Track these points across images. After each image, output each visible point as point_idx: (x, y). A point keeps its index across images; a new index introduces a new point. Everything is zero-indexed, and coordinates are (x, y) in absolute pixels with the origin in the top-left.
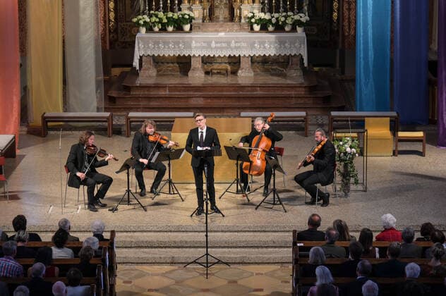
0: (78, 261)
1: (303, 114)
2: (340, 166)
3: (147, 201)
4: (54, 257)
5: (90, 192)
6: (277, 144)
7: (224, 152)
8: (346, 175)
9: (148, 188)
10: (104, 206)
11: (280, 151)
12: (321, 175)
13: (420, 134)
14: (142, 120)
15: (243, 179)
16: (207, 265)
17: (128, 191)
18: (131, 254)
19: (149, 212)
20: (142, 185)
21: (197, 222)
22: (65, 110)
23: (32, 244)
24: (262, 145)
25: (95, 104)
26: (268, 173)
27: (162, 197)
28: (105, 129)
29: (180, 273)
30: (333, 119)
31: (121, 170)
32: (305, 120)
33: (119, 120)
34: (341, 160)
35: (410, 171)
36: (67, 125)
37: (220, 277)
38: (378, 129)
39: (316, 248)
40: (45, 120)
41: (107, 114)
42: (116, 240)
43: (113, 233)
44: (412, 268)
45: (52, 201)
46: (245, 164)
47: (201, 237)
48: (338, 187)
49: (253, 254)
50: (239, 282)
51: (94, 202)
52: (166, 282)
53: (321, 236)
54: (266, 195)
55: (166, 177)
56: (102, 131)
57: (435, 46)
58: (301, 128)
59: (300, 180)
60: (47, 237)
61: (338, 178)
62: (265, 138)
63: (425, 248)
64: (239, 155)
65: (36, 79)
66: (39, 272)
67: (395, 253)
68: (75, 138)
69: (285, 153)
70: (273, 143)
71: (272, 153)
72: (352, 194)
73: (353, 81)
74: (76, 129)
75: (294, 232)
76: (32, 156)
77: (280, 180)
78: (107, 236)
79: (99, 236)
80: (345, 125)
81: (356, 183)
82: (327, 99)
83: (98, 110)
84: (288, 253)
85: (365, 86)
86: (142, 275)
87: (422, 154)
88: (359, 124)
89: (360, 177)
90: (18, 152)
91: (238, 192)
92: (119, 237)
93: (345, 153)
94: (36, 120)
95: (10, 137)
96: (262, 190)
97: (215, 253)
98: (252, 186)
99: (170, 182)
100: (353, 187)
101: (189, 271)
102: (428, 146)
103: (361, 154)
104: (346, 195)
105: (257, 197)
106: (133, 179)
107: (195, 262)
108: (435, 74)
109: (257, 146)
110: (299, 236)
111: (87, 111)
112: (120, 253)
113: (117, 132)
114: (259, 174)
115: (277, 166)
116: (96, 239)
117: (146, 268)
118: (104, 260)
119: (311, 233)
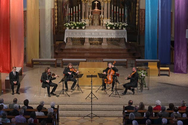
1: (126, 60)
2: (139, 81)
3: (69, 93)
4: (36, 115)
6: (117, 73)
8: (142, 84)
13: (168, 68)
16: (92, 117)
17: (63, 89)
19: (70, 97)
20: (67, 87)
21: (88, 101)
22: (40, 58)
24: (112, 73)
25: (50, 56)
26: (114, 83)
28: (54, 65)
29: (82, 120)
30: (136, 62)
32: (126, 62)
33: (59, 62)
34: (140, 79)
35: (164, 82)
36: (40, 63)
37: (96, 122)
38: (153, 66)
40: (33, 61)
41: (55, 59)
43: (58, 106)
45: (35, 93)
47: (90, 107)
48: (139, 88)
49: (108, 113)
50: (103, 124)
58: (125, 65)
60: (35, 107)
61: (139, 85)
62: (112, 70)
64: (103, 76)
73: (144, 47)
74: (44, 65)
76: (28, 75)
77: (118, 85)
81: (145, 87)
82: (134, 54)
83: (52, 58)
84: (121, 113)
85: (148, 50)
86: (68, 121)
87: (168, 76)
88: (146, 64)
89: (147, 84)
90: (23, 73)
91: (102, 90)
92: (60, 107)
93: (142, 76)
94: (29, 61)
95: (21, 68)
96: (111, 89)
97: (94, 113)
98: (108, 88)
99: (78, 86)
100: (144, 88)
101: (85, 119)
102: (171, 72)
104: (142, 91)
107: (87, 116)
108: (173, 46)
109: (110, 73)
112: (60, 113)
113: (58, 66)
114: (110, 84)
115: (117, 81)
117: (70, 118)
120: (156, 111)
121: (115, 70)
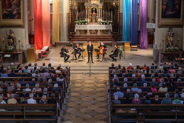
0: (62, 73)
1: (111, 42)
2: (119, 53)
3: (77, 61)
4: (56, 72)
5: (65, 58)
6: (106, 48)
7: (94, 50)
8: (120, 55)
9: (77, 57)
10: (68, 61)
11: (106, 50)
12: (115, 55)
13: (136, 46)
14: (76, 43)
15: (98, 56)
16: (90, 74)
17: (73, 58)
18: (74, 72)
19: (78, 63)
21: (88, 65)
22: (60, 41)
23: (52, 70)
24: (102, 49)
25: (66, 40)
26: (104, 55)
27: (80, 59)
28: (68, 45)
29: (84, 76)
30: (118, 43)
31: (72, 54)
32: (111, 43)
33: (72, 43)
34: (119, 52)
35: (134, 54)
36: (60, 44)
37: (93, 77)
38: (127, 45)
39: (114, 70)
40: (56, 43)
41: (69, 42)
42: (70, 69)
43: (70, 67)
44: (134, 75)
45: (56, 60)
46: (99, 53)
47: (89, 68)
48: (119, 58)
49: (100, 72)
50: (97, 78)
51: (66, 61)
52: (81, 78)
53: (115, 68)
54: (103, 59)
55: (81, 55)
56: (68, 46)
57: (139, 28)
58: (110, 45)
59: (110, 56)
60: (55, 68)
61: (119, 56)
62: (103, 47)
63: (137, 71)
64: (97, 51)
65: (54, 35)
66: (53, 75)
67: (131, 72)
68: (62, 47)
69: (107, 50)
70: (105, 48)
71: (104, 50)
72: (121, 59)
73: (122, 35)
74: (62, 45)
75: (109, 67)
76: (52, 51)
77: (106, 56)
78: (68, 68)
79: (67, 68)
80: (120, 44)
81: (123, 57)
82: (116, 39)
83: (67, 41)
84: (108, 72)
85: (124, 36)
86: (76, 76)
87: (137, 50)
88: (123, 44)
89: (123, 55)
90: (50, 50)
91: (97, 59)
92: (71, 68)
93: (120, 50)
94: (53, 43)
95: (48, 47)
96: (102, 58)
97: (92, 72)
98: (100, 57)
99: (82, 56)
100: (122, 58)
101: (86, 75)
102: (138, 49)
103: (124, 50)
104: (120, 59)
105: (101, 60)
106: (74, 56)
107: (87, 74)
108: (139, 34)
109: (101, 49)
110: (110, 68)
111: (65, 41)
112: (71, 72)
113: (71, 46)
114: (102, 55)
115: (105, 53)
116: (66, 69)
117: (77, 75)
118: (68, 73)
119: (113, 67)
120: (128, 70)
121: (105, 47)
